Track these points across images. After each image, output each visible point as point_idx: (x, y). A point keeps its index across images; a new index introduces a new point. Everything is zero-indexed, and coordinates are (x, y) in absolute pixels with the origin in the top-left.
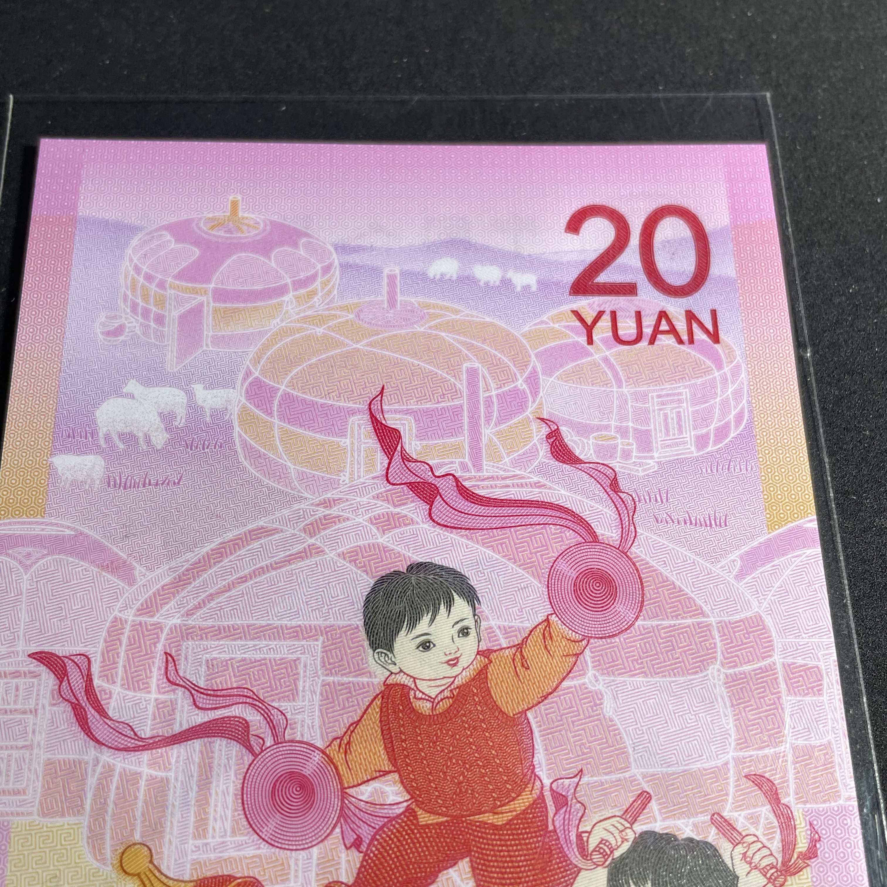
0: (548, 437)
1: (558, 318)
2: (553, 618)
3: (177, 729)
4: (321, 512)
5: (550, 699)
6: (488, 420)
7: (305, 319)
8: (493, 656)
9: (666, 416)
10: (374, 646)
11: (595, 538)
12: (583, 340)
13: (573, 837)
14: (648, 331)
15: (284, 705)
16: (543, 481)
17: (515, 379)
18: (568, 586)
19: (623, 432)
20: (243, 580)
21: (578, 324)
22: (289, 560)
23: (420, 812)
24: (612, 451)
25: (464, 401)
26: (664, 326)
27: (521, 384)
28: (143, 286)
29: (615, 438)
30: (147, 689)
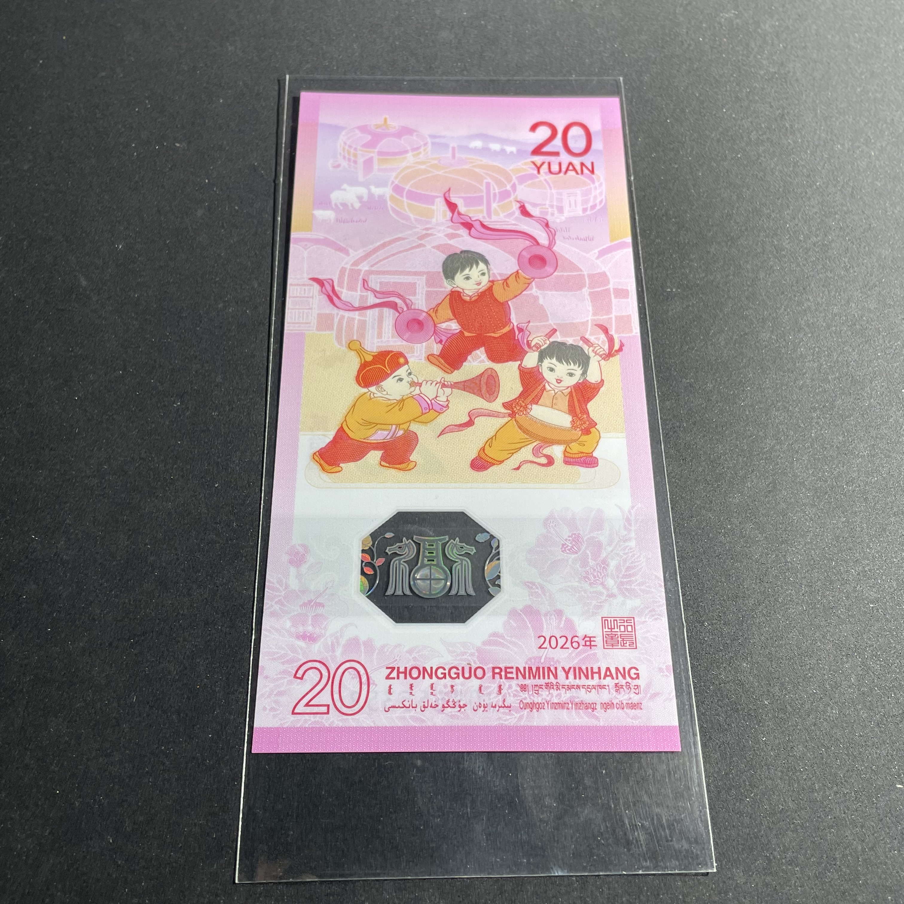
0: (520, 207)
1: (526, 164)
2: (520, 271)
3: (369, 304)
4: (424, 232)
5: (518, 297)
6: (494, 201)
7: (417, 163)
8: (495, 283)
9: (570, 201)
10: (447, 278)
11: (538, 244)
12: (536, 172)
13: (525, 342)
14: (564, 169)
15: (411, 298)
16: (517, 223)
17: (506, 186)
18: (526, 260)
19: (552, 206)
20: (393, 255)
21: (533, 166)
22: (412, 248)
23: (465, 332)
24: (546, 213)
25: (484, 194)
26: (571, 168)
27: (508, 187)
28: (348, 150)
29: (548, 209)
30: (356, 291)
